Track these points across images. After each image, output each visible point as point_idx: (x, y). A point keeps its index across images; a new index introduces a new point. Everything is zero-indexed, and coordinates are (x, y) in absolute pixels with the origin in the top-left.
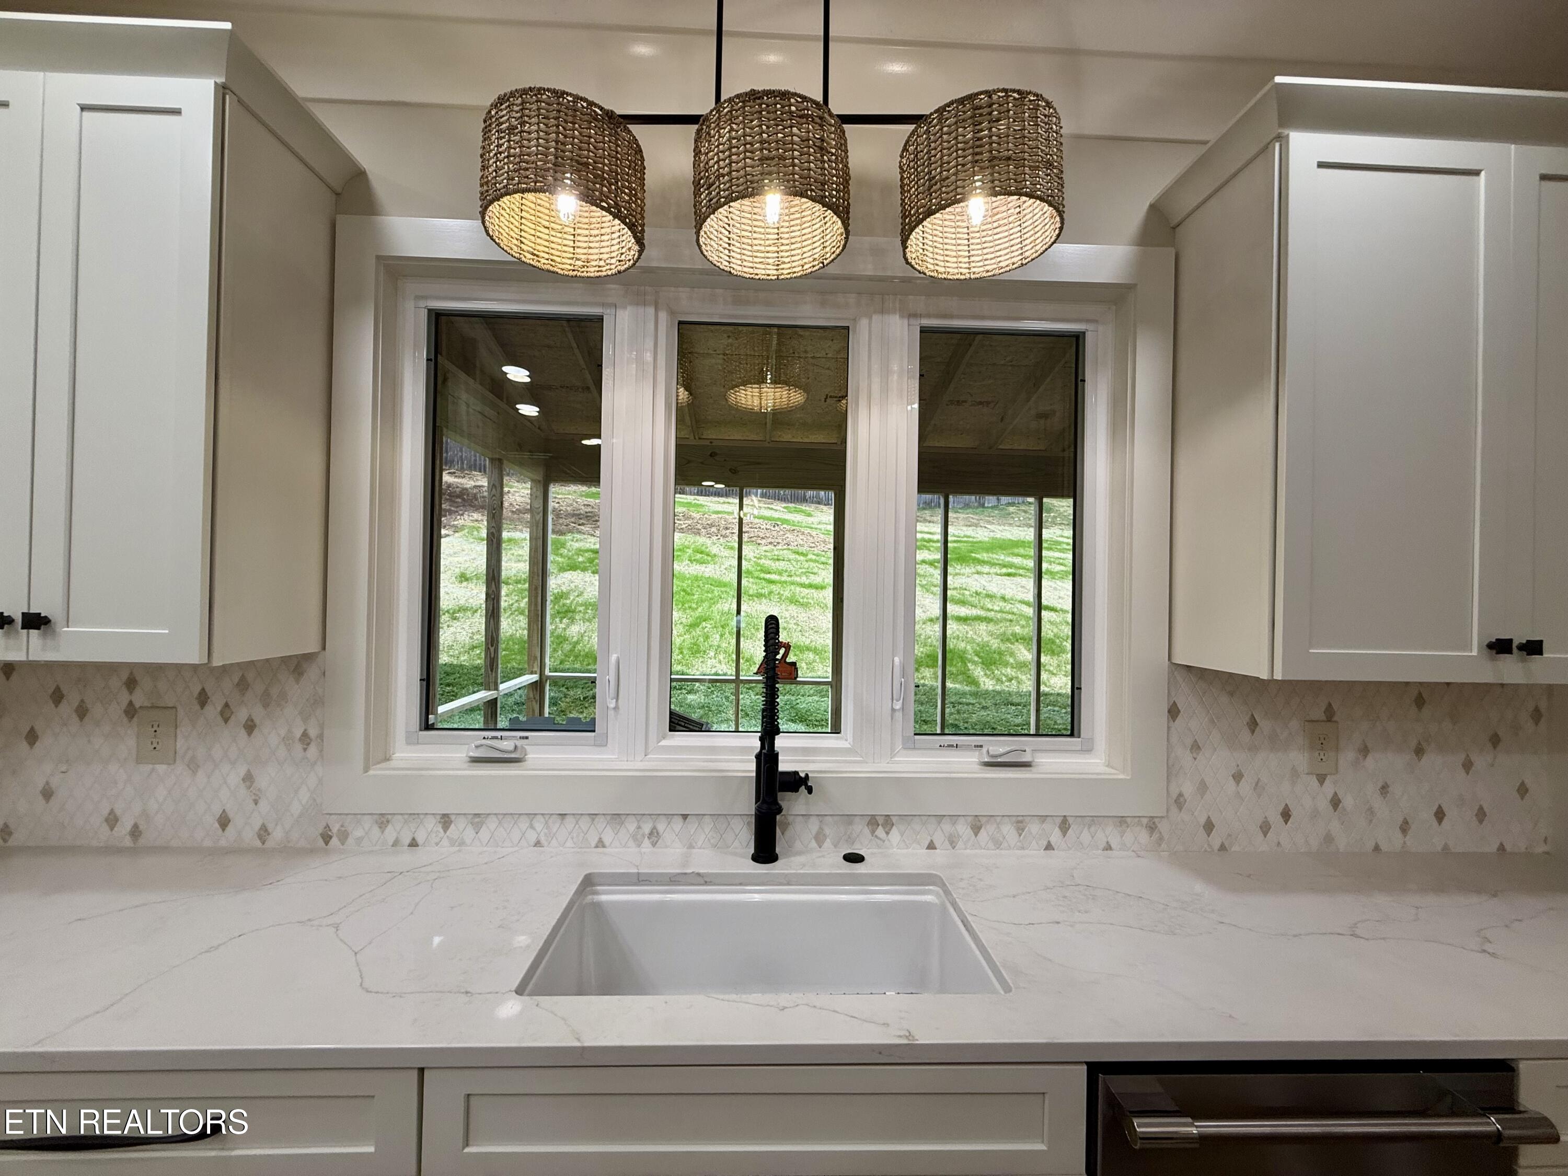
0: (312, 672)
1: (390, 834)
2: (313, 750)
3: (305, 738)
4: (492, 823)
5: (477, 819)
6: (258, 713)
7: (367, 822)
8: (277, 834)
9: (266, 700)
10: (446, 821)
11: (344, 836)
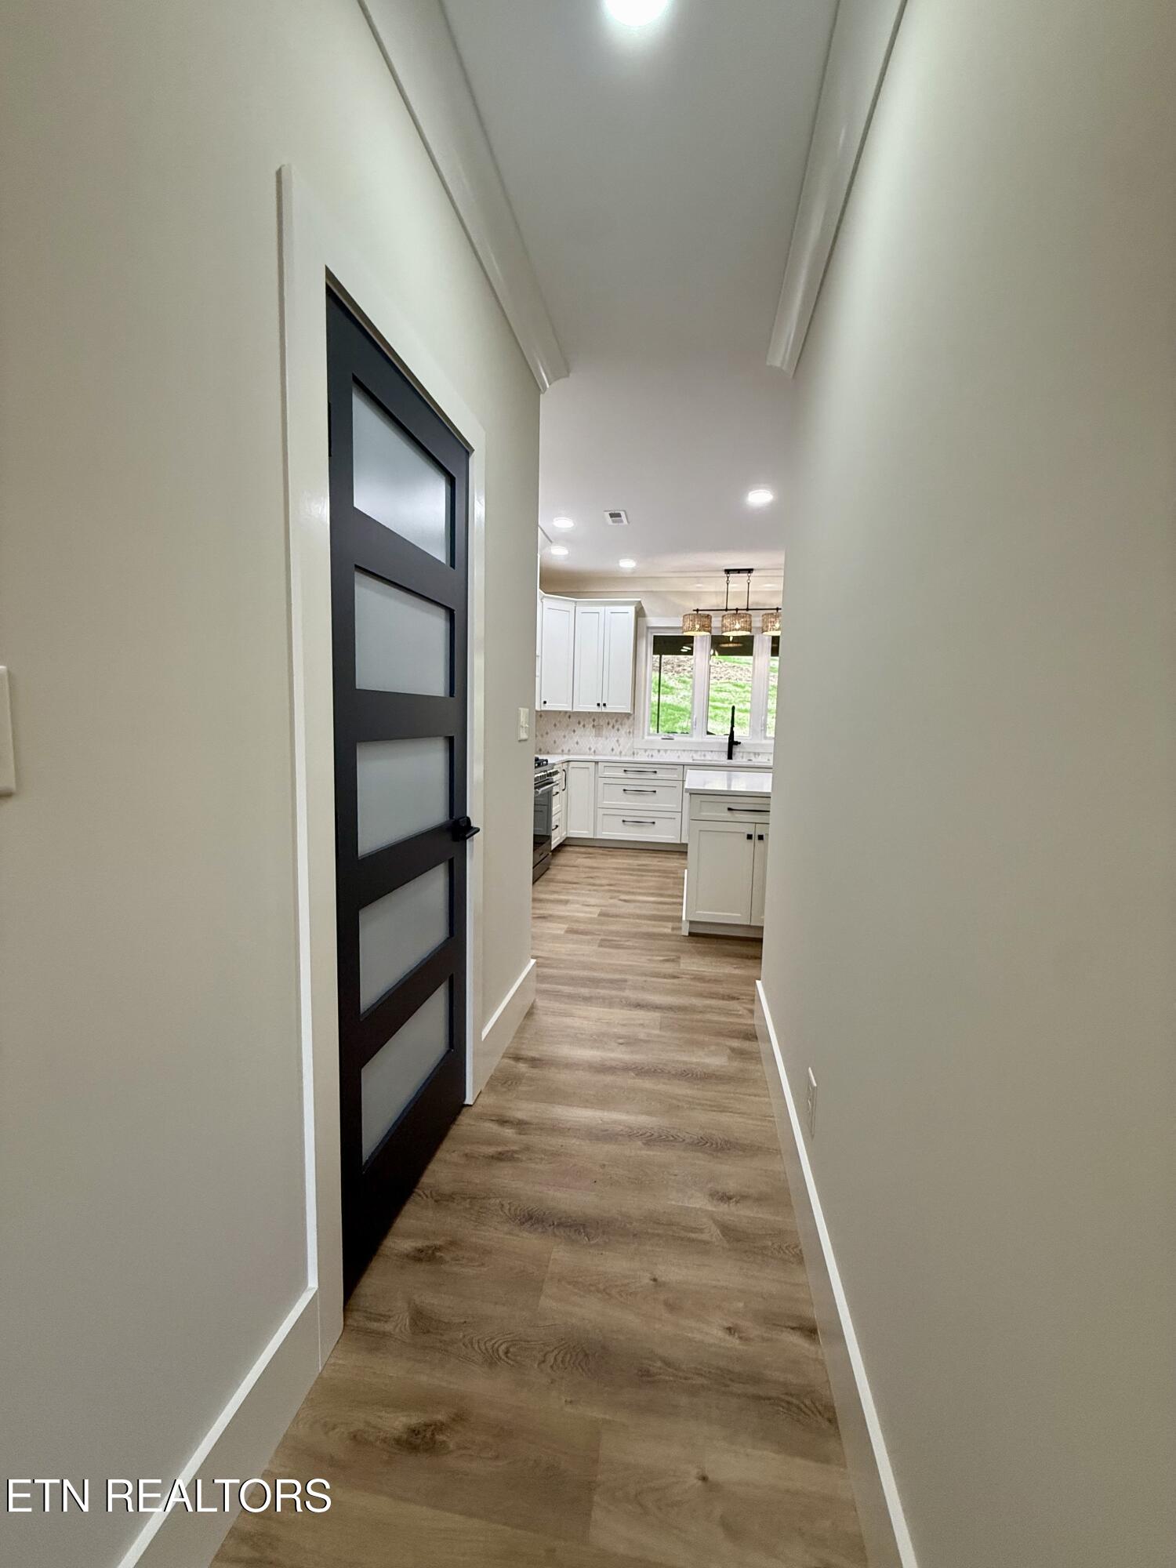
0: (631, 718)
1: (647, 754)
2: (631, 735)
3: (630, 732)
4: (669, 752)
5: (666, 751)
6: (620, 727)
7: (643, 751)
8: (623, 753)
9: (621, 724)
10: (659, 751)
11: (637, 753)
